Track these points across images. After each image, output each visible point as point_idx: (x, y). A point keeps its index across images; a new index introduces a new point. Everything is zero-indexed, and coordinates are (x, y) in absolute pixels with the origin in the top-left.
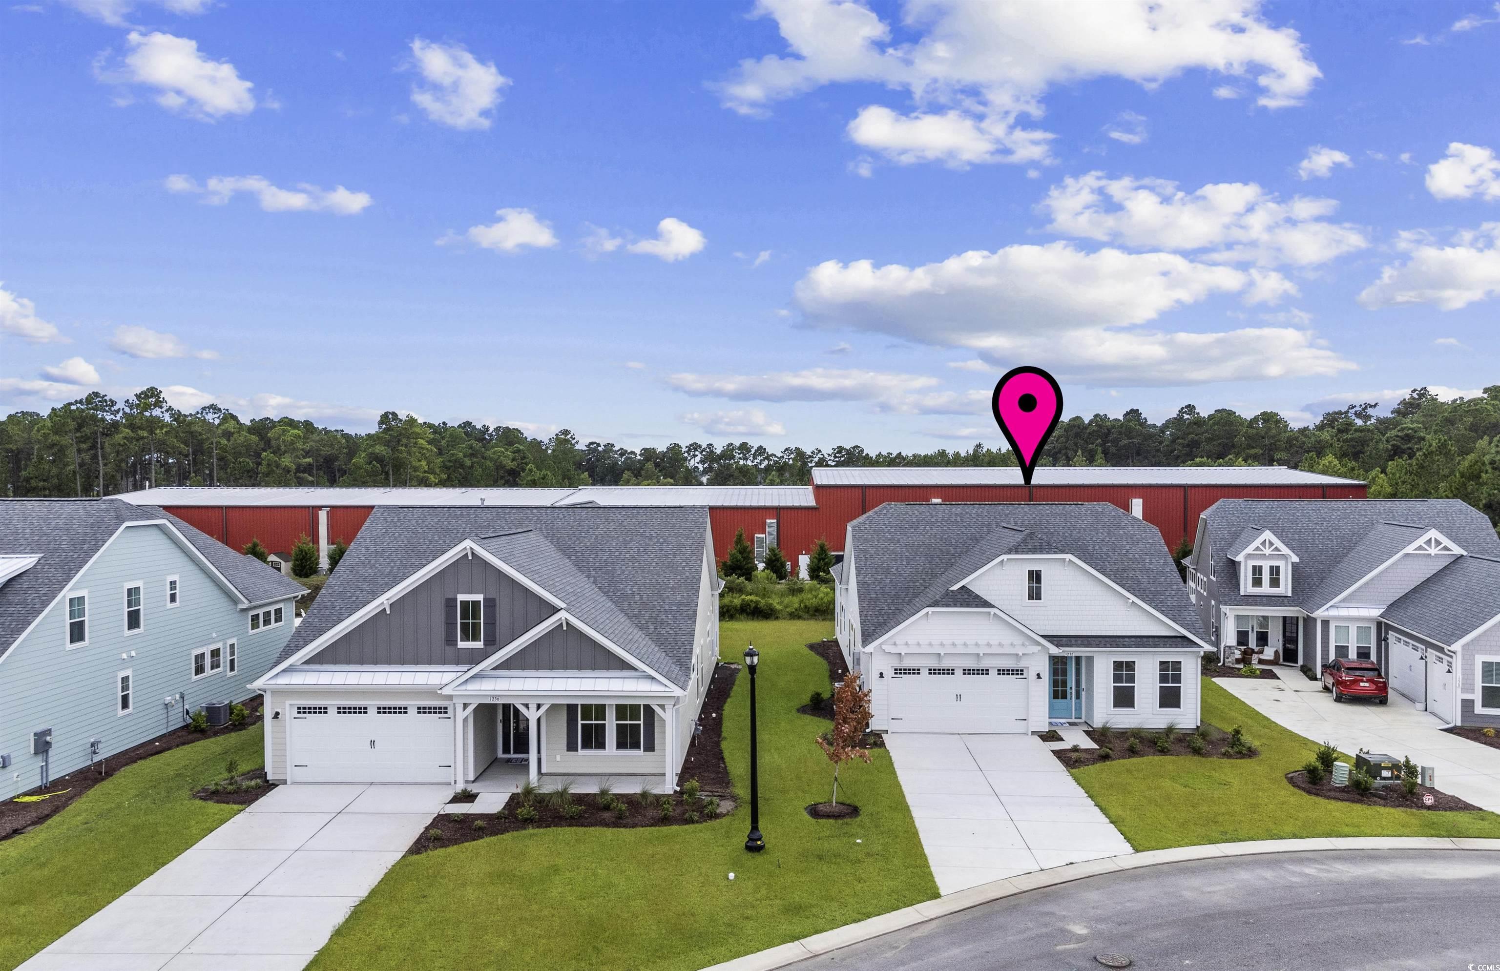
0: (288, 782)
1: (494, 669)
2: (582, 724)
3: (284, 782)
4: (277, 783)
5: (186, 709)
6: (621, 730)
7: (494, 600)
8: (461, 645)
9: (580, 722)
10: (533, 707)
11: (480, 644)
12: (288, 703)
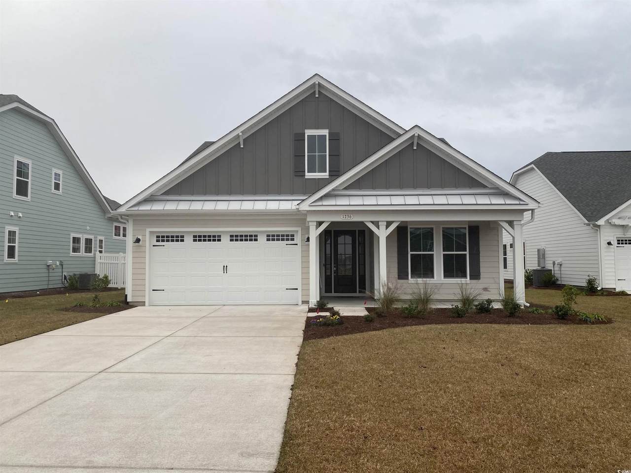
0: (147, 304)
1: (346, 189)
2: (411, 255)
3: (143, 304)
4: (135, 304)
5: (65, 276)
6: (447, 259)
7: (338, 134)
8: (308, 175)
9: (410, 253)
10: (383, 225)
11: (325, 175)
12: (148, 230)
